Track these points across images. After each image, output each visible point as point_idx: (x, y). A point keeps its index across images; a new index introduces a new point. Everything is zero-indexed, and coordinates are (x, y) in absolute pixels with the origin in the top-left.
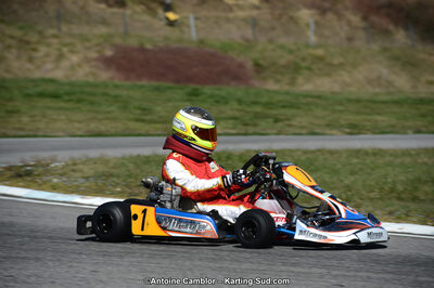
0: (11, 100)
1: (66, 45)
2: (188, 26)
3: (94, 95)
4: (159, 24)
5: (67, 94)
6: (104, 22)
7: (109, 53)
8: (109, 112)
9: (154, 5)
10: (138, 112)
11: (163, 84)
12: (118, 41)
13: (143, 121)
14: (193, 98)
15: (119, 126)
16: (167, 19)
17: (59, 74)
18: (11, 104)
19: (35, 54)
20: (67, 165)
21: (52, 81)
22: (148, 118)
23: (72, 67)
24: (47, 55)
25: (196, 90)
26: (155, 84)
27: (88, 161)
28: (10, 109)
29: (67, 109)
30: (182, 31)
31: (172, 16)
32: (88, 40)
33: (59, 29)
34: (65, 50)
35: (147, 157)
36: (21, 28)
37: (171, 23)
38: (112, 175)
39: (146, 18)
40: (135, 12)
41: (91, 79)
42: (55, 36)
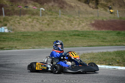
0: (66, 37)
1: (81, 21)
2: (117, 14)
3: (89, 34)
4: (108, 13)
5: (82, 34)
6: (92, 13)
7: (93, 22)
8: (94, 39)
9: (106, 8)
10: (102, 39)
11: (109, 31)
12: (96, 19)
13: (104, 42)
14: (118, 34)
15: (97, 43)
16: (110, 11)
17: (79, 29)
18: (66, 38)
19: (72, 23)
20: (82, 55)
21: (77, 31)
22: (105, 41)
23: (83, 27)
24: (76, 24)
25: (119, 32)
26: (107, 31)
27: (88, 54)
28: (66, 39)
29: (82, 39)
30: (115, 15)
31: (112, 11)
32: (87, 19)
33: (79, 16)
34: (81, 22)
36: (69, 16)
37: (111, 13)
38: (95, 58)
39: (104, 12)
40: (101, 10)
41: (88, 30)
42: (78, 18)
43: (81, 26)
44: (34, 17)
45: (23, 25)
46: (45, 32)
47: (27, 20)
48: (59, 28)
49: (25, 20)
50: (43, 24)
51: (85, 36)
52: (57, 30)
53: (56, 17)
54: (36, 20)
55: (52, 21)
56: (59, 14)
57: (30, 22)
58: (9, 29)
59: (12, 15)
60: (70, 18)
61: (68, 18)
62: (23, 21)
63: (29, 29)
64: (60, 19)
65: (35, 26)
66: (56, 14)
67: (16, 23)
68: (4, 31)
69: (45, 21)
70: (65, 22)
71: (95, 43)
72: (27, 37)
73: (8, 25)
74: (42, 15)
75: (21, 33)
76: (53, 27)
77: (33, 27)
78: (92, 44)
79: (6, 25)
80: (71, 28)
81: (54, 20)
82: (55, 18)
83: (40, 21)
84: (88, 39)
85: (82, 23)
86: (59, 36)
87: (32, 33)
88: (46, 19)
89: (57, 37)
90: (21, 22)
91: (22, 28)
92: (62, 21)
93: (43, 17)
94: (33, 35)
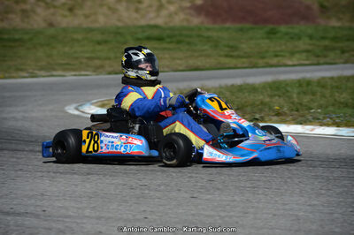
3: (191, 37)
5: (169, 37)
7: (199, 2)
8: (203, 50)
10: (227, 49)
11: (246, 26)
13: (231, 56)
14: (272, 36)
15: (212, 61)
17: (160, 21)
19: (141, 6)
21: (156, 27)
22: (235, 53)
23: (170, 15)
24: (150, 6)
25: (274, 29)
26: (239, 26)
29: (169, 49)
34: (165, 1)
35: (240, 86)
41: (185, 24)
43: (164, 13)
46: (65, 30)
48: (101, 19)
50: (54, 7)
51: (179, 42)
52: (98, 25)
63: (16, 20)
65: (34, 11)
70: (119, 1)
71: (208, 60)
72: (12, 44)
76: (87, 16)
77: (28, 17)
78: (199, 64)
80: (136, 18)
84: (188, 50)
85: (167, 5)
86: (106, 42)
87: (26, 33)
89: (99, 43)
94: (31, 39)
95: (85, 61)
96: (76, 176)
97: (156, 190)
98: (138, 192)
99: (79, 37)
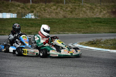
43: (102, 13)
44: (58, 4)
45: (48, 12)
46: (69, 19)
47: (52, 8)
48: (81, 15)
49: (50, 8)
50: (66, 11)
51: (107, 23)
52: (80, 17)
53: (78, 4)
54: (61, 7)
55: (75, 8)
56: (82, 2)
57: (54, 9)
58: (35, 15)
59: (38, 2)
60: (92, 6)
61: (90, 6)
62: (48, 8)
63: (54, 15)
64: (82, 7)
65: (60, 13)
66: (79, 2)
67: (42, 10)
68: (31, 17)
69: (69, 9)
70: (87, 9)
72: (52, 23)
73: (35, 12)
74: (66, 3)
75: (47, 19)
76: (76, 14)
77: (57, 14)
78: (114, 31)
79: (32, 12)
80: (92, 15)
81: (77, 7)
82: (78, 6)
83: (64, 9)
84: (110, 26)
85: (103, 11)
86: (82, 23)
87: (57, 20)
88: (69, 6)
89: (80, 23)
90: (47, 10)
91: (47, 15)
92: (84, 9)
93: (67, 4)
94: (58, 22)
95: (75, 29)
96: (72, 67)
97: (98, 73)
98: (92, 74)
99: (74, 21)
